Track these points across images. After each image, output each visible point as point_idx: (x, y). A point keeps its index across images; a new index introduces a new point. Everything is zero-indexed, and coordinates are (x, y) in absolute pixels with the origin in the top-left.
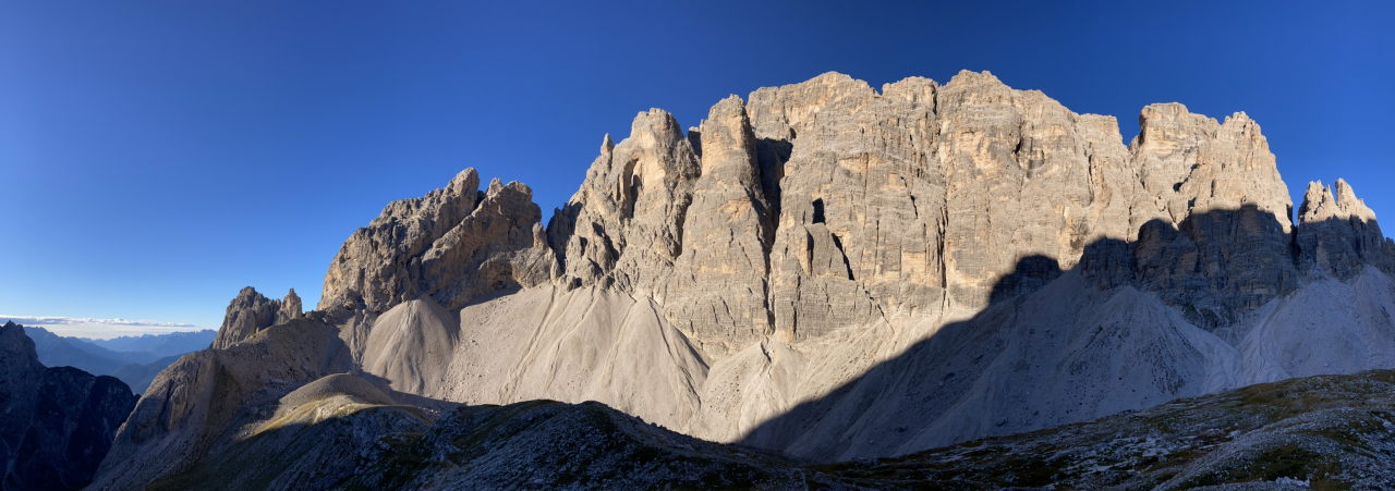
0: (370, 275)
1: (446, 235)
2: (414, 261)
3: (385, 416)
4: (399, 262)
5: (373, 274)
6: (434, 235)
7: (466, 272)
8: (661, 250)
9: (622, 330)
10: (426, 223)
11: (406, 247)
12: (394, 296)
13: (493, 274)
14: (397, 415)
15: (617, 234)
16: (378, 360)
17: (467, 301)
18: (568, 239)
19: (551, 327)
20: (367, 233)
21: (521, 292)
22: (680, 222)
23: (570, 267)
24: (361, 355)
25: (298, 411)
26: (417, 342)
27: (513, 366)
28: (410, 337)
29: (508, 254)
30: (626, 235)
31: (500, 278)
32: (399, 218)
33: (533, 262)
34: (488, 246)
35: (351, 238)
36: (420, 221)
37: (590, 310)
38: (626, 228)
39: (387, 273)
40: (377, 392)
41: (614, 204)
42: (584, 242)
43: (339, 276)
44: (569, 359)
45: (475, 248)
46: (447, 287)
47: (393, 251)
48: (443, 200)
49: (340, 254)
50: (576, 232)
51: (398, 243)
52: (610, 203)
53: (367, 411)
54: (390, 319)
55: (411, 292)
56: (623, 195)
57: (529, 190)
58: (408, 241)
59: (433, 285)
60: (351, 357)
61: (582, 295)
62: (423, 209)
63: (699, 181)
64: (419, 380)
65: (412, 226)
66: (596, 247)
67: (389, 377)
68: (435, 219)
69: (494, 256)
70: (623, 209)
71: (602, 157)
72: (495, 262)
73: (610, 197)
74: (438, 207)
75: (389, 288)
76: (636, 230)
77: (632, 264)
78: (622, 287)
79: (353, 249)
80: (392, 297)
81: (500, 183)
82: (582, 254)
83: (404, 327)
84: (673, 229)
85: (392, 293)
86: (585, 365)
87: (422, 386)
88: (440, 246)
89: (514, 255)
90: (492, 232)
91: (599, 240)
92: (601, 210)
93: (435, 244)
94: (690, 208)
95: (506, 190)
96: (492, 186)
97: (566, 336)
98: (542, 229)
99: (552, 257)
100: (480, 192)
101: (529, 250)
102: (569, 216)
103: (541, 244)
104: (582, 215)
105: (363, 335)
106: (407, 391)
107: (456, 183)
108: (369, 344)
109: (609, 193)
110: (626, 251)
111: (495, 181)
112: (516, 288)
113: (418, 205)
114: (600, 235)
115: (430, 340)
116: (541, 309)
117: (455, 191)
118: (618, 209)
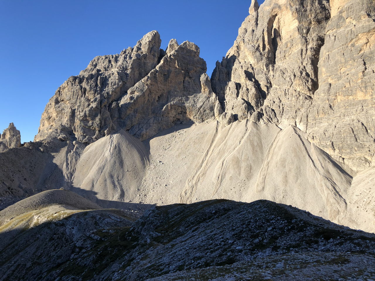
0: (79, 115)
1: (137, 85)
2: (114, 104)
3: (93, 217)
4: (103, 105)
5: (82, 114)
6: (128, 84)
7: (153, 113)
8: (300, 87)
9: (271, 151)
10: (123, 75)
11: (108, 93)
12: (99, 131)
13: (173, 114)
14: (103, 215)
15: (264, 78)
16: (86, 178)
17: (154, 133)
18: (226, 84)
19: (217, 151)
20: (77, 81)
21: (193, 126)
22: (315, 62)
23: (228, 107)
24: (72, 175)
25: (16, 220)
26: (117, 164)
27: (190, 177)
28: (112, 161)
29: (184, 98)
30: (271, 78)
31: (178, 117)
32: (103, 70)
33: (201, 104)
34: (169, 92)
35: (65, 84)
36: (118, 72)
37: (245, 137)
38: (271, 73)
39: (93, 114)
40: (85, 201)
41: (261, 54)
42: (238, 86)
43: (54, 115)
44: (231, 172)
45: (159, 94)
46: (139, 124)
47: (98, 96)
48: (134, 57)
49: (55, 97)
50: (232, 79)
51: (102, 90)
52: (258, 54)
53: (78, 215)
54: (96, 148)
55: (113, 128)
56: (267, 47)
57: (197, 48)
58: (109, 89)
59: (128, 123)
60: (64, 177)
61: (239, 127)
62: (119, 63)
63: (330, 22)
64: (119, 191)
65: (112, 77)
66: (248, 89)
67: (95, 190)
68: (128, 72)
69: (173, 100)
70: (268, 58)
71: (250, 16)
72: (174, 105)
73: (258, 49)
74: (130, 63)
75: (95, 125)
76: (278, 73)
77: (277, 101)
78: (270, 120)
79: (66, 94)
80: (97, 132)
81: (177, 43)
82: (238, 96)
83: (107, 154)
84: (309, 69)
85: (97, 129)
86: (243, 176)
87: (122, 195)
88: (132, 93)
89: (187, 99)
90: (171, 82)
91: (250, 84)
92: (252, 60)
93: (129, 92)
94: (323, 48)
95: (181, 48)
96: (170, 45)
97: (228, 157)
98: (207, 78)
99: (215, 100)
100: (161, 50)
101: (199, 95)
102: (226, 67)
103: (207, 90)
104: (236, 65)
105: (74, 160)
106: (110, 199)
107: (143, 42)
108: (78, 167)
109: (257, 45)
110: (272, 91)
111: (172, 41)
112: (190, 123)
113: (116, 61)
114: (251, 80)
115: (127, 163)
116: (209, 137)
117: (143, 49)
118: (264, 58)
